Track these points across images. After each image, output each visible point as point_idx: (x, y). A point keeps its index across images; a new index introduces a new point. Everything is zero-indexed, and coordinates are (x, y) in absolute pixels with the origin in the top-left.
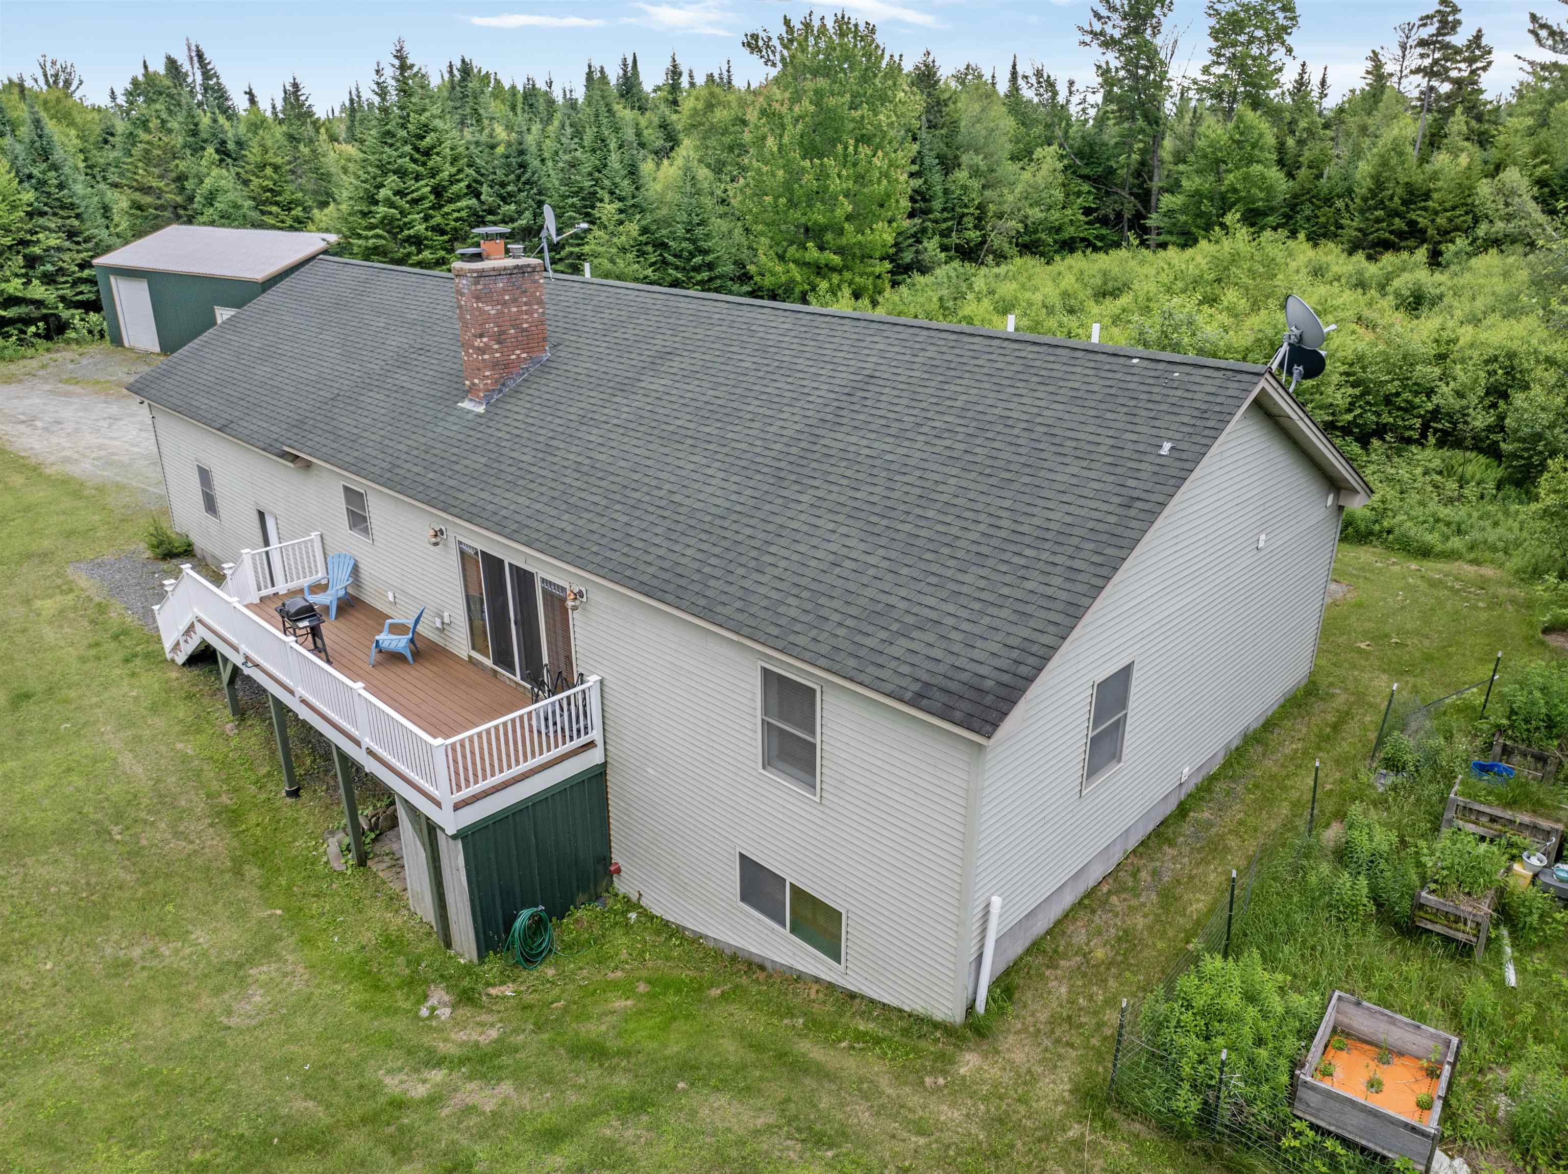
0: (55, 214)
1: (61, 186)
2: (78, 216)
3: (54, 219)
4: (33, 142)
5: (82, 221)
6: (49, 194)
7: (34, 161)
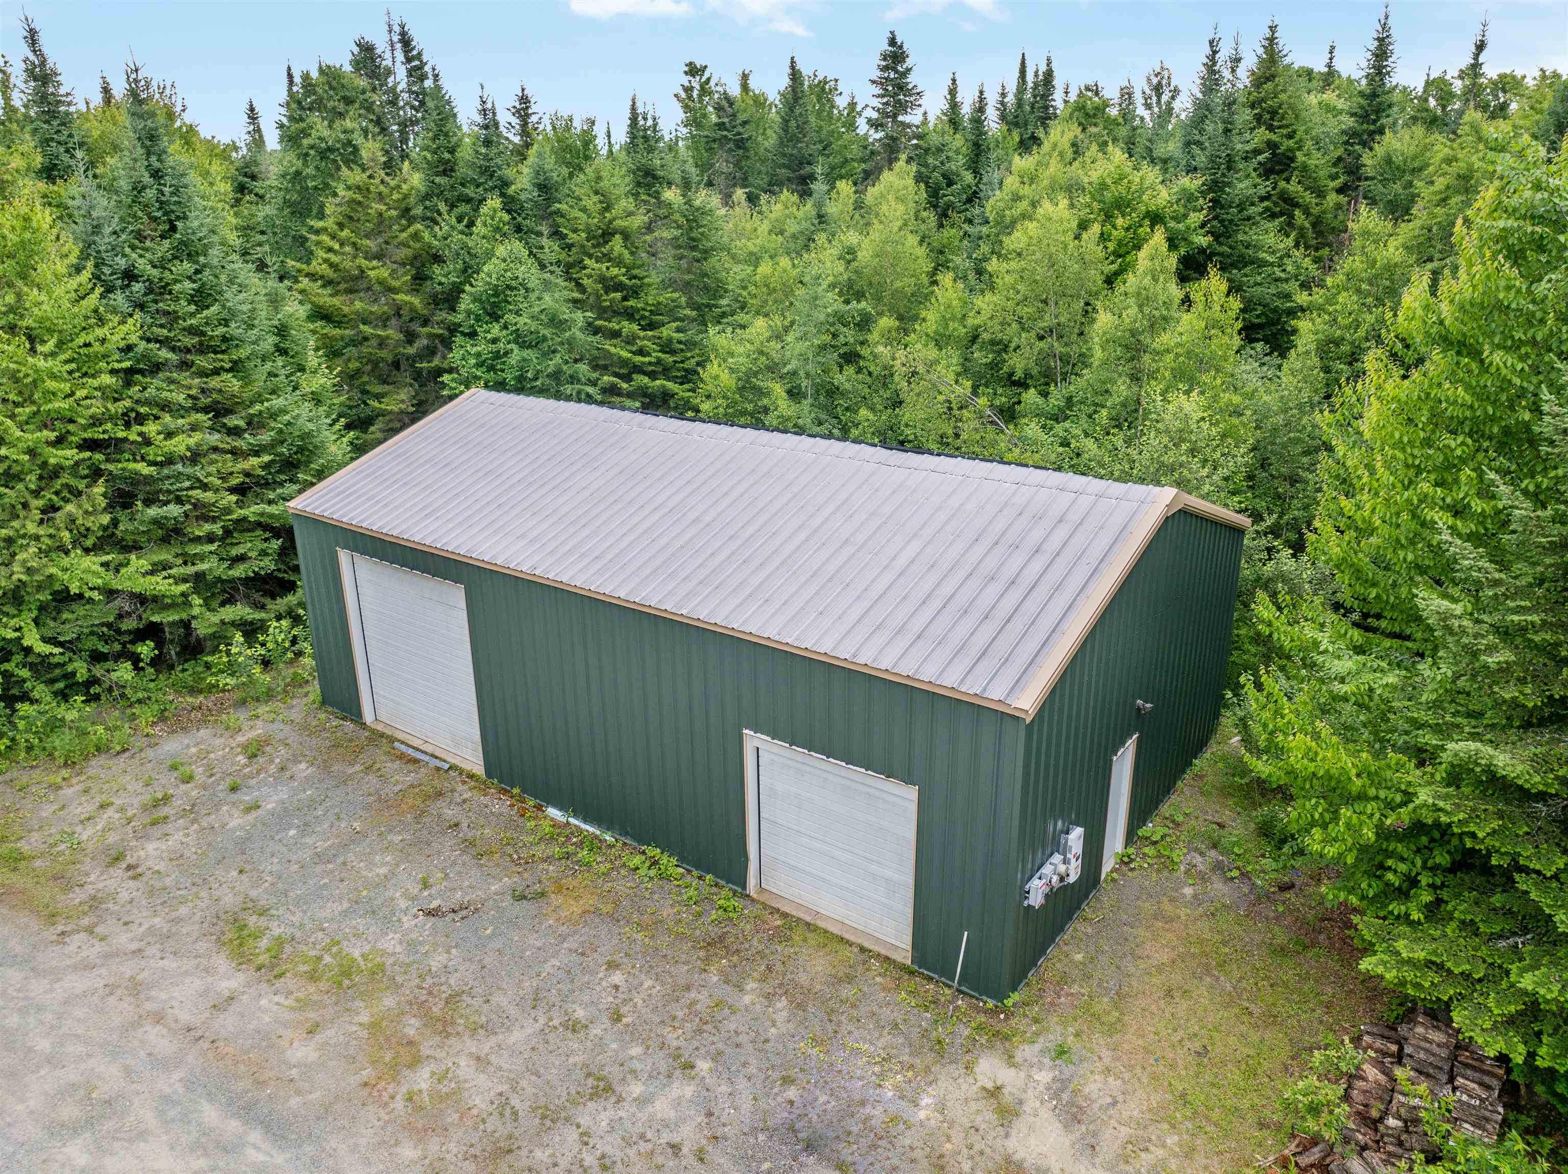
0: (185, 365)
1: (201, 298)
2: (236, 367)
3: (184, 377)
4: (138, 188)
5: (247, 380)
6: (173, 317)
7: (140, 236)
